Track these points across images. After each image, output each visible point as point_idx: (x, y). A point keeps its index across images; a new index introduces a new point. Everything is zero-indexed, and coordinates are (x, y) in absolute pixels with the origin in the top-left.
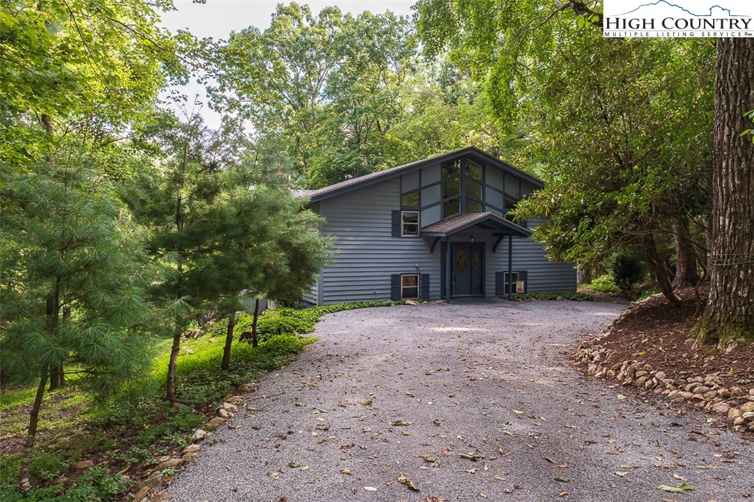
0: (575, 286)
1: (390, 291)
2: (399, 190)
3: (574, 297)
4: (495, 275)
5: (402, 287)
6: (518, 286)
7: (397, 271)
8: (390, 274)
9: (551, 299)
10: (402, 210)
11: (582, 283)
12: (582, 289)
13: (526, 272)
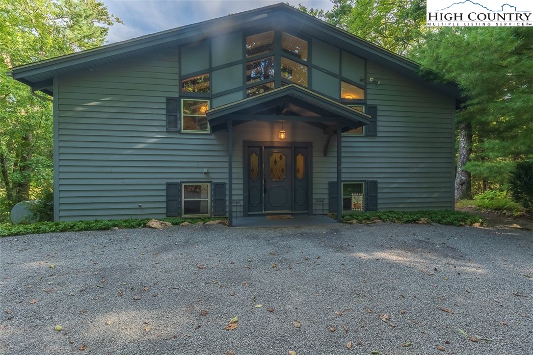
0: (453, 202)
1: (164, 205)
2: (177, 71)
3: (449, 220)
4: (327, 186)
5: (183, 199)
6: (354, 201)
7: (176, 178)
8: (165, 181)
9: (408, 222)
10: (181, 97)
11: (462, 199)
12: (462, 205)
13: (376, 183)
